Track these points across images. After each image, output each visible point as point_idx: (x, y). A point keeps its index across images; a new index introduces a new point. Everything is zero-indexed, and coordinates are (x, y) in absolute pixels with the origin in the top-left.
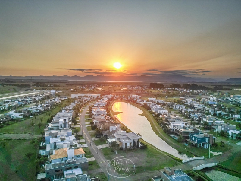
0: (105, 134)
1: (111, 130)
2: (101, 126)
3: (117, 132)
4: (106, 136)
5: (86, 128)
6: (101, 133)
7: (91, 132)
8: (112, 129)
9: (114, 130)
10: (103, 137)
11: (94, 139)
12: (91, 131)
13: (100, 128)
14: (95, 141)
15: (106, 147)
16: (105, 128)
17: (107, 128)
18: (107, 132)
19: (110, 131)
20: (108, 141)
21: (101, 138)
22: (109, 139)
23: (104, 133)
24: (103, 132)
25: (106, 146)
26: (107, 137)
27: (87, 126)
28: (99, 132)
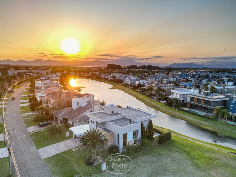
0: (60, 117)
1: (74, 106)
2: (52, 101)
3: (91, 109)
4: (65, 120)
5: (19, 109)
6: (53, 115)
7: (28, 116)
8: (78, 103)
9: (83, 106)
10: (57, 123)
11: (33, 129)
12: (28, 114)
13: (50, 105)
14: (36, 134)
15: (66, 149)
16: (60, 105)
17: (64, 104)
18: (65, 110)
19: (72, 109)
20: (71, 133)
21: (52, 127)
22: (72, 126)
23: (58, 113)
24: (58, 111)
25: (66, 145)
26: (66, 122)
27: (22, 105)
28: (47, 113)
